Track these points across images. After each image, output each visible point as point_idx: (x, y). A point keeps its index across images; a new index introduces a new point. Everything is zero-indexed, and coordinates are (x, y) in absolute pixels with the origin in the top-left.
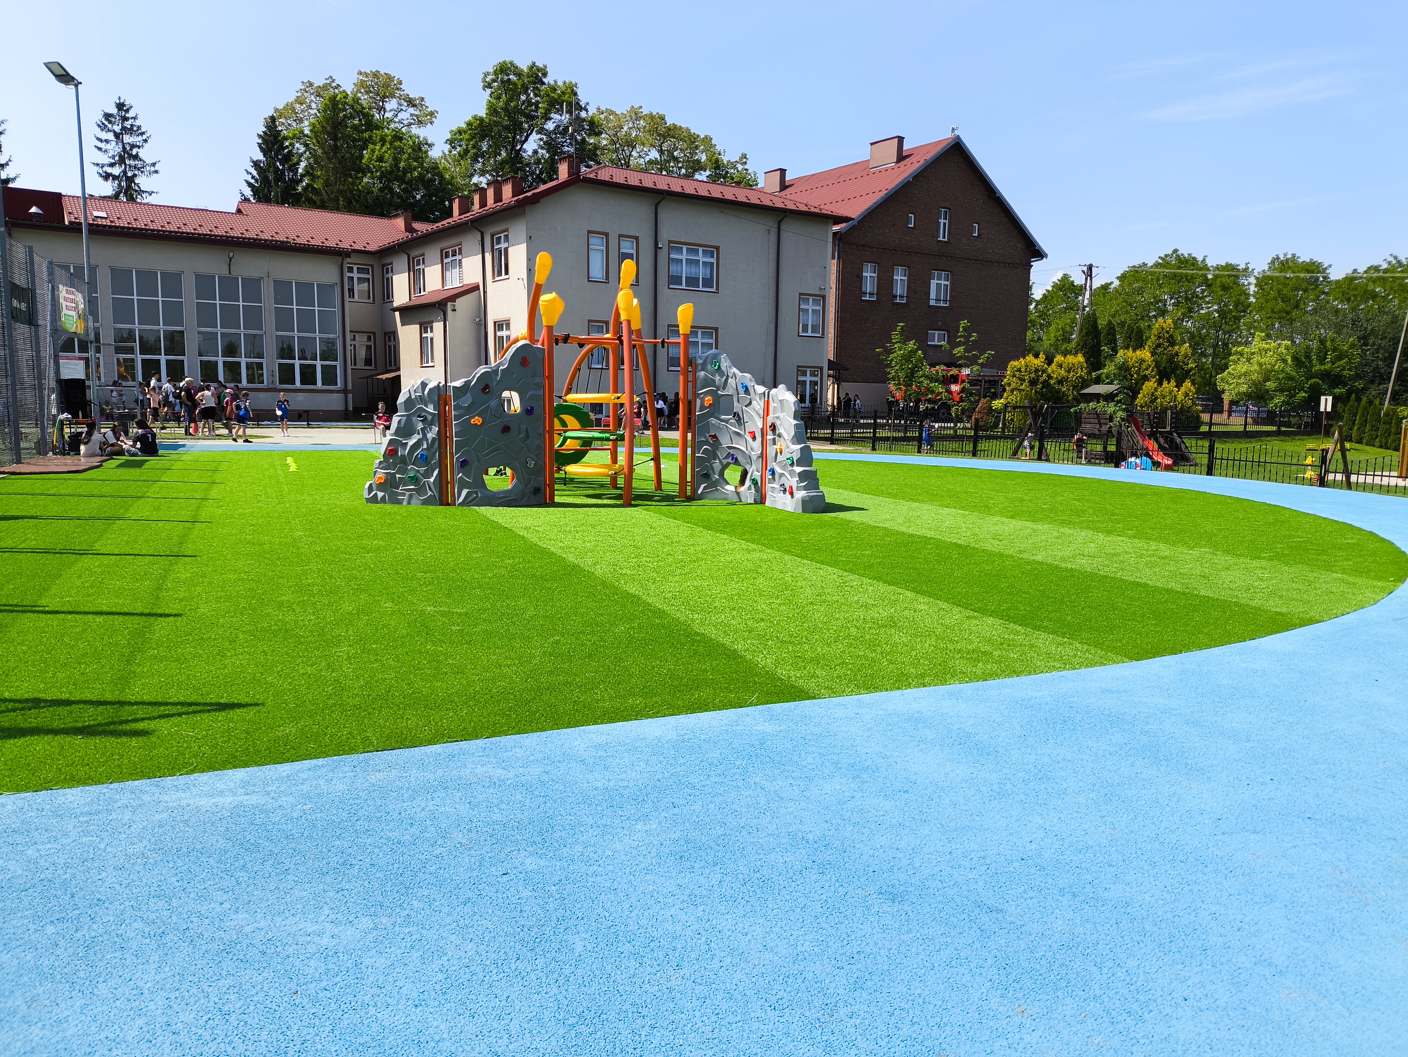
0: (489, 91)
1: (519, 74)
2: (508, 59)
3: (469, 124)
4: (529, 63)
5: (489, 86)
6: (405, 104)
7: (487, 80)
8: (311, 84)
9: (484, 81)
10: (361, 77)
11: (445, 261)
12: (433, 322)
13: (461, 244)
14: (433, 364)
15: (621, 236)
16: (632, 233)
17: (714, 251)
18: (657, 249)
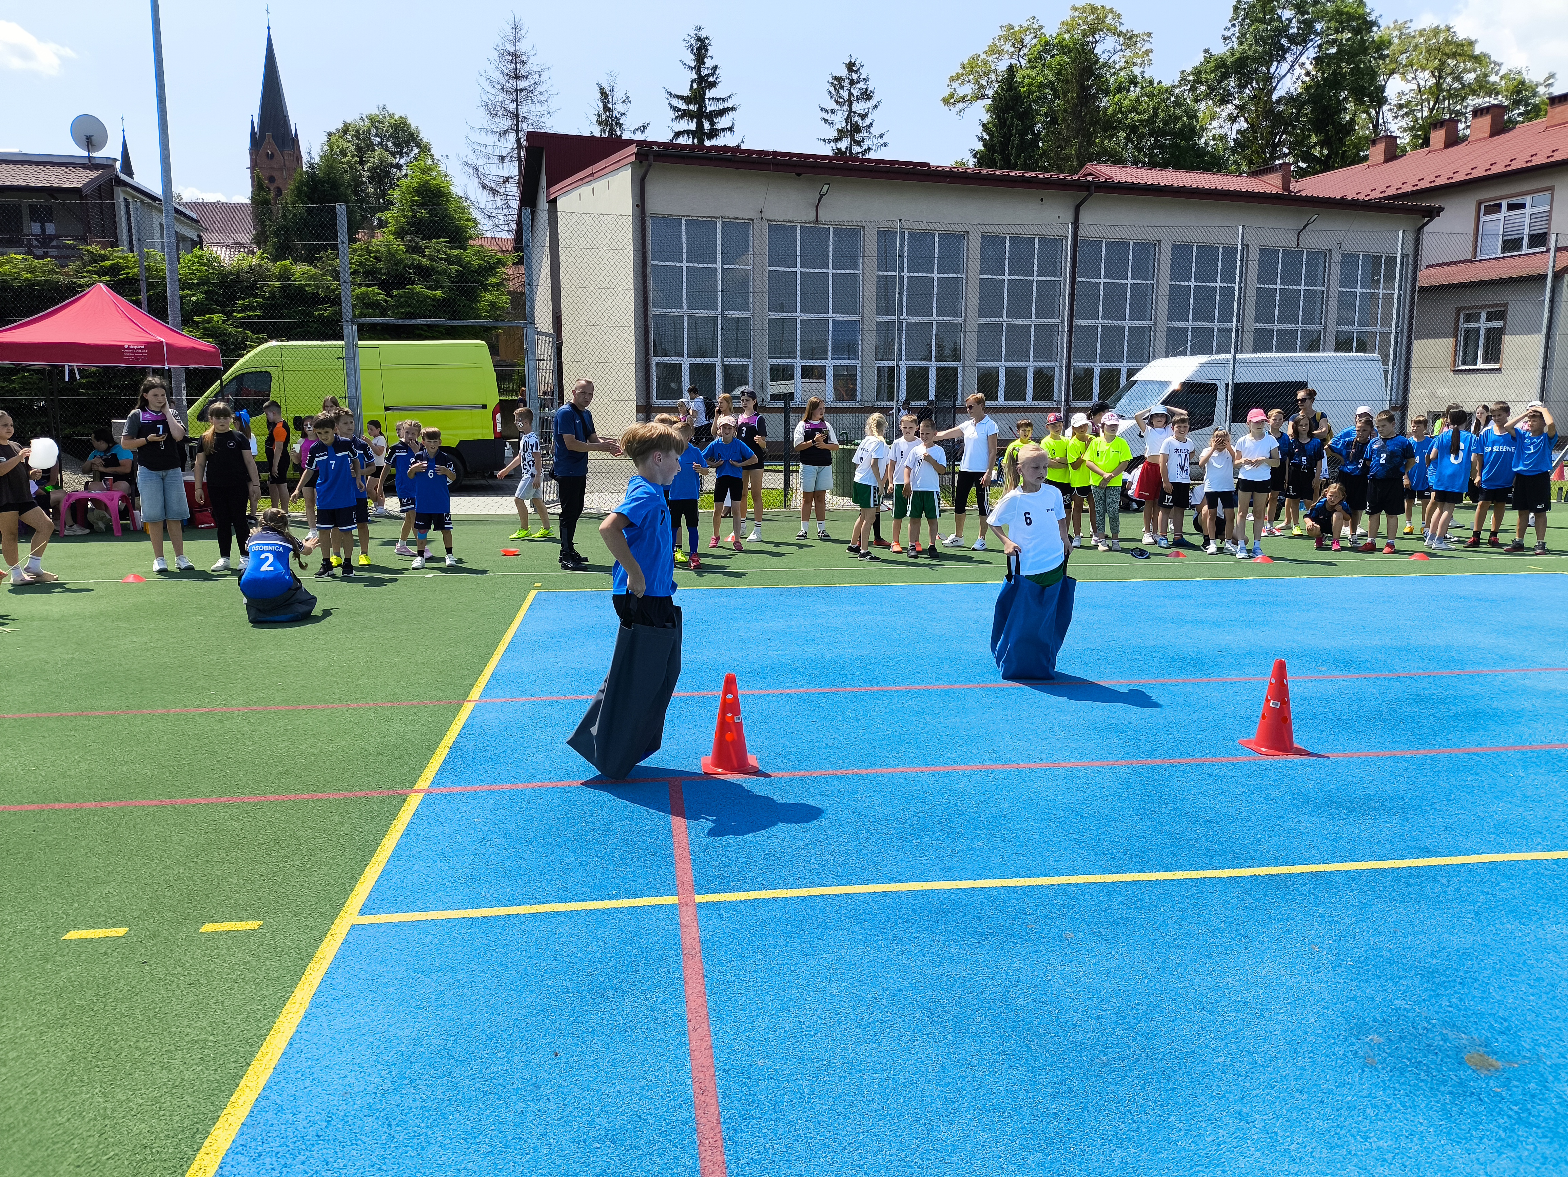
6: (1124, 43)
8: (1010, 27)
10: (1073, 14)
11: (1483, 218)
12: (1506, 305)
13: (1551, 189)
14: (1497, 366)
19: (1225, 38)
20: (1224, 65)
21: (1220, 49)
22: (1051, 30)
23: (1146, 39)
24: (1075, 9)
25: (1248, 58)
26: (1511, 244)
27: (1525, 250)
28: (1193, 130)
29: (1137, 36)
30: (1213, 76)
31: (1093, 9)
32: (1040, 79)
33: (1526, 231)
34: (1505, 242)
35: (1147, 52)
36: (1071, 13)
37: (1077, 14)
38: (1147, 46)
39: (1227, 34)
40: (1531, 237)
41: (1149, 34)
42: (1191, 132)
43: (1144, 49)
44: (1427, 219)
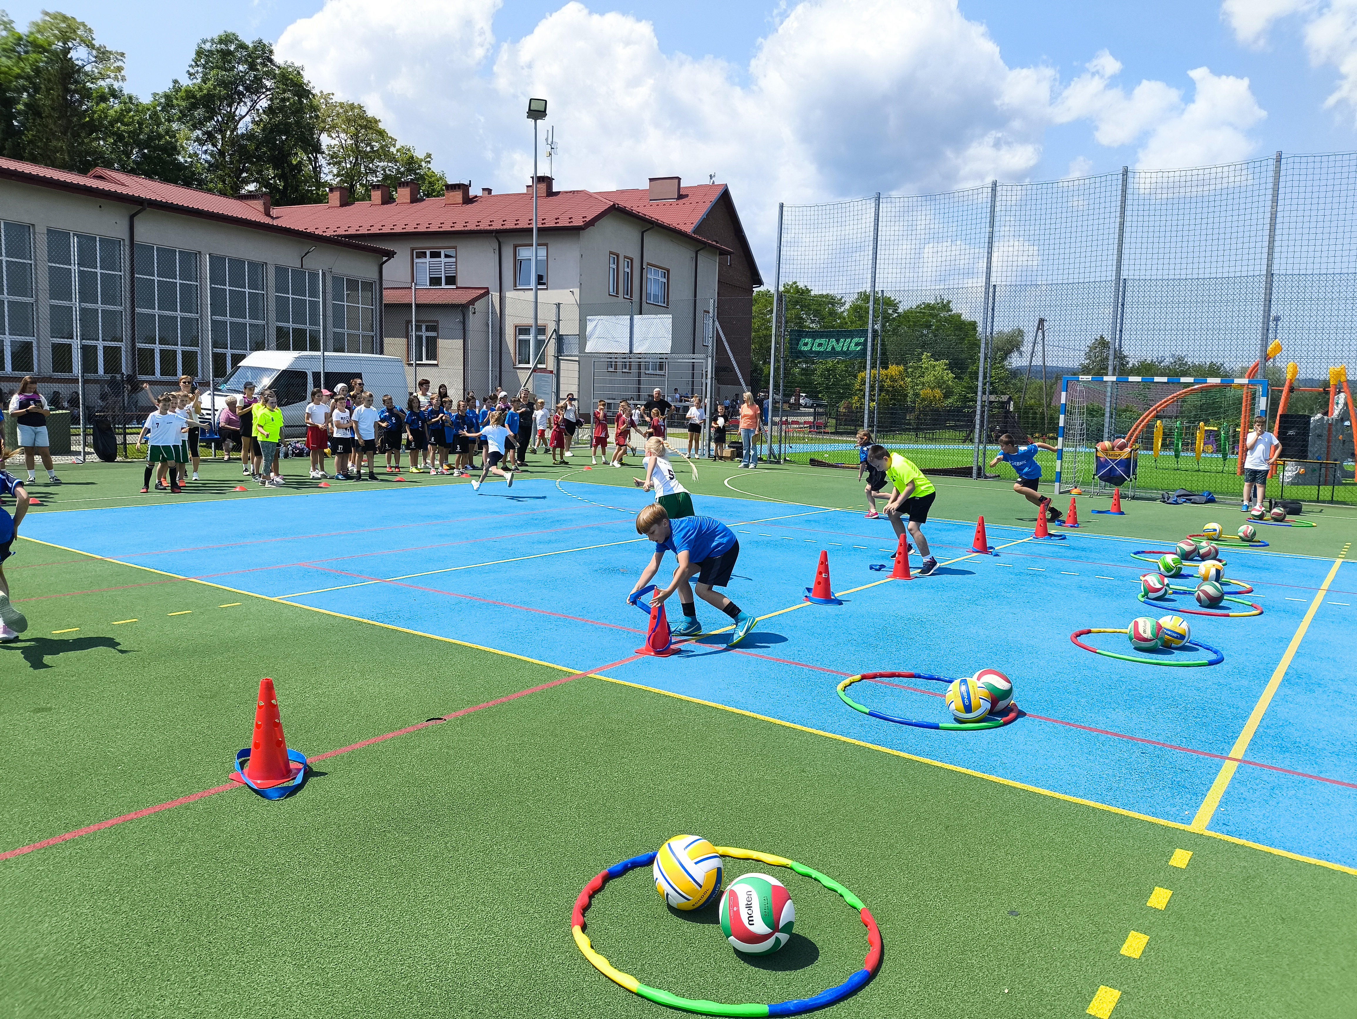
6: (97, 55)
11: (416, 260)
12: (437, 322)
13: (455, 248)
14: (435, 362)
15: (625, 257)
16: (630, 255)
17: (667, 273)
18: (642, 269)
19: (190, 74)
20: (194, 97)
21: (185, 82)
22: (22, 28)
23: (119, 57)
24: (47, 14)
25: (214, 96)
26: (435, 281)
27: (443, 286)
28: (175, 148)
29: (110, 53)
30: (184, 104)
31: (65, 19)
32: (16, 70)
33: (443, 273)
34: (431, 279)
35: (119, 69)
36: (42, 16)
37: (47, 18)
38: (119, 64)
39: (192, 71)
40: (446, 277)
41: (122, 55)
42: (173, 149)
43: (115, 65)
44: (385, 259)
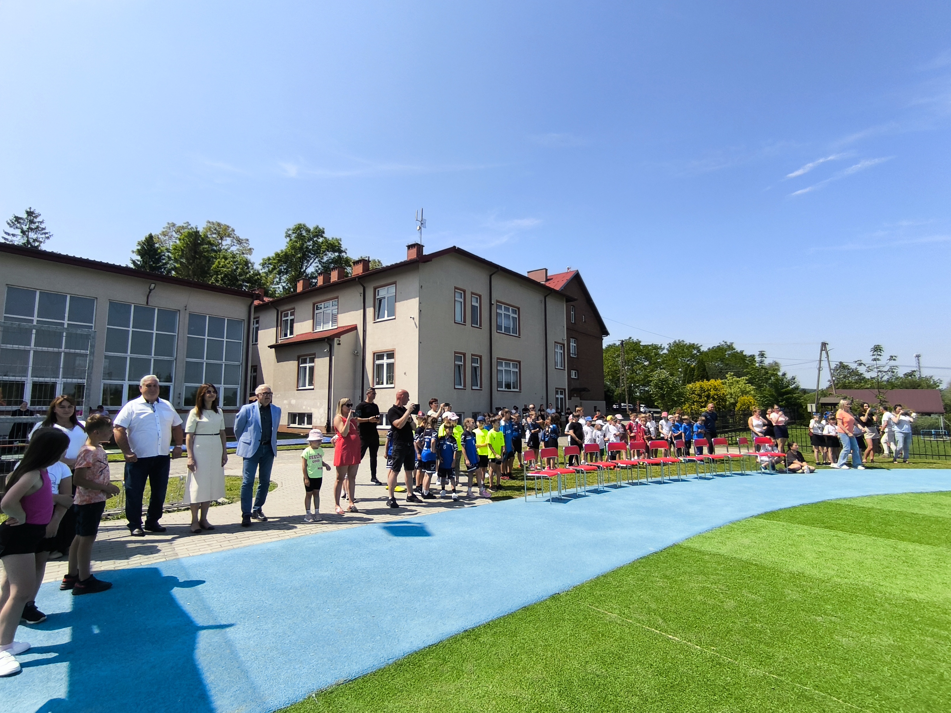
0: (288, 239)
1: (308, 231)
2: (302, 222)
3: (277, 255)
4: (315, 226)
5: (289, 236)
6: (236, 242)
7: (289, 233)
8: (174, 225)
9: (286, 233)
10: (209, 224)
11: (316, 312)
12: (315, 354)
14: (313, 387)
15: (472, 293)
16: (478, 292)
17: (517, 310)
18: (491, 304)
31: (220, 225)
41: (248, 240)
43: (248, 247)
